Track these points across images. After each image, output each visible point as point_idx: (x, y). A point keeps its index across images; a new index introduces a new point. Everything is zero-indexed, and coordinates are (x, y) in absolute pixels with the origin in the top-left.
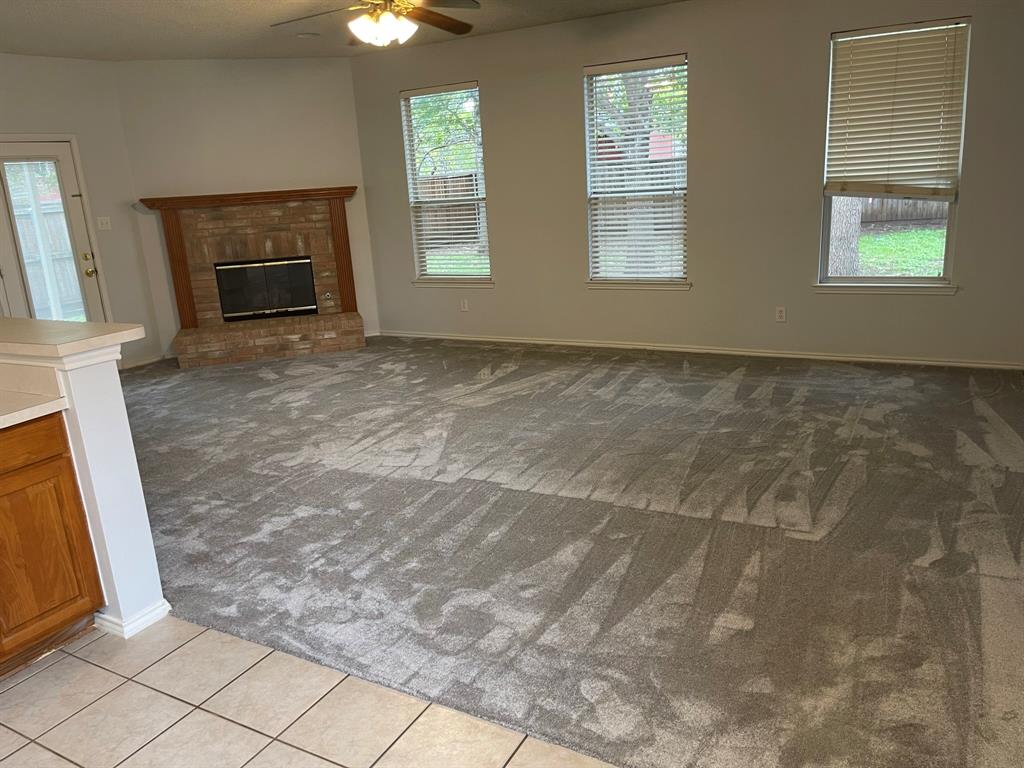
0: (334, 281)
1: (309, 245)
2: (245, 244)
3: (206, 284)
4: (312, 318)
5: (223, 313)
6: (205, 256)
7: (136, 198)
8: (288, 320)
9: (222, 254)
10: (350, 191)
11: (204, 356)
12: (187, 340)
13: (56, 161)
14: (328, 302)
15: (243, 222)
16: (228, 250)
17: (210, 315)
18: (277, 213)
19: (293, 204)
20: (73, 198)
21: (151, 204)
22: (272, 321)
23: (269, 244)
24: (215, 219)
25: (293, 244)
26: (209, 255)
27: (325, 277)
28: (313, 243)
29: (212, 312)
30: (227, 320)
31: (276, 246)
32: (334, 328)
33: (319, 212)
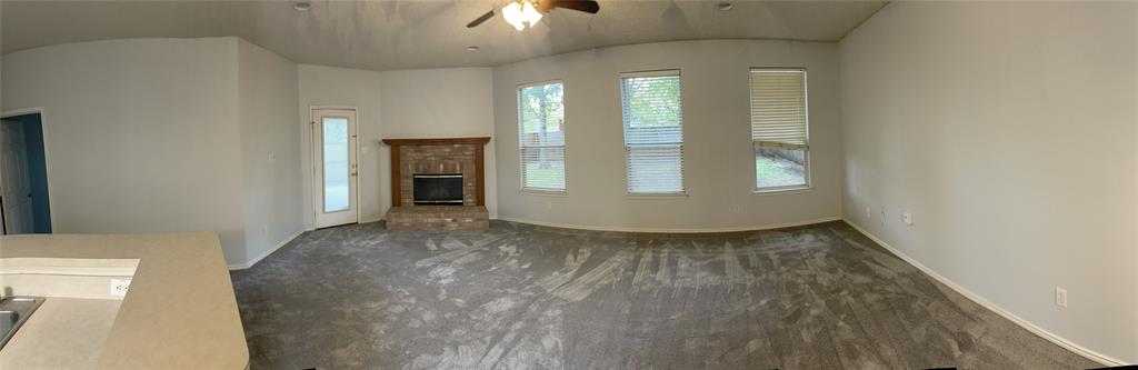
0: (474, 188)
1: (462, 168)
2: (429, 165)
3: (408, 185)
4: (459, 208)
5: (415, 199)
6: (410, 169)
7: (380, 139)
8: (447, 207)
9: (418, 170)
10: (487, 140)
11: (400, 224)
12: (393, 214)
13: (348, 119)
14: (469, 199)
15: (430, 154)
16: (421, 168)
17: (407, 201)
18: (448, 150)
19: (457, 146)
20: (352, 136)
21: (387, 142)
22: (438, 208)
23: (442, 167)
24: (416, 151)
25: (454, 168)
26: (411, 169)
27: (469, 187)
28: (465, 166)
29: (408, 199)
30: (416, 204)
31: (445, 168)
32: (472, 217)
33: (471, 149)
